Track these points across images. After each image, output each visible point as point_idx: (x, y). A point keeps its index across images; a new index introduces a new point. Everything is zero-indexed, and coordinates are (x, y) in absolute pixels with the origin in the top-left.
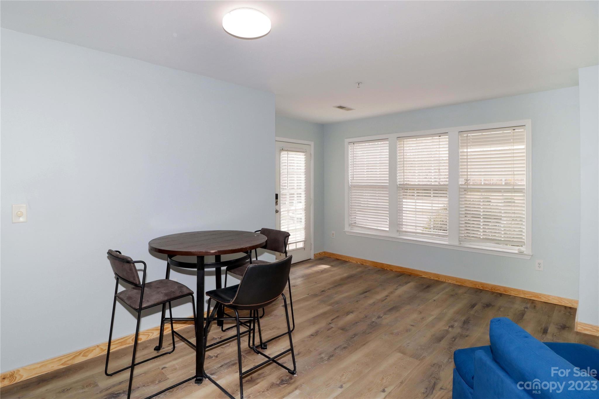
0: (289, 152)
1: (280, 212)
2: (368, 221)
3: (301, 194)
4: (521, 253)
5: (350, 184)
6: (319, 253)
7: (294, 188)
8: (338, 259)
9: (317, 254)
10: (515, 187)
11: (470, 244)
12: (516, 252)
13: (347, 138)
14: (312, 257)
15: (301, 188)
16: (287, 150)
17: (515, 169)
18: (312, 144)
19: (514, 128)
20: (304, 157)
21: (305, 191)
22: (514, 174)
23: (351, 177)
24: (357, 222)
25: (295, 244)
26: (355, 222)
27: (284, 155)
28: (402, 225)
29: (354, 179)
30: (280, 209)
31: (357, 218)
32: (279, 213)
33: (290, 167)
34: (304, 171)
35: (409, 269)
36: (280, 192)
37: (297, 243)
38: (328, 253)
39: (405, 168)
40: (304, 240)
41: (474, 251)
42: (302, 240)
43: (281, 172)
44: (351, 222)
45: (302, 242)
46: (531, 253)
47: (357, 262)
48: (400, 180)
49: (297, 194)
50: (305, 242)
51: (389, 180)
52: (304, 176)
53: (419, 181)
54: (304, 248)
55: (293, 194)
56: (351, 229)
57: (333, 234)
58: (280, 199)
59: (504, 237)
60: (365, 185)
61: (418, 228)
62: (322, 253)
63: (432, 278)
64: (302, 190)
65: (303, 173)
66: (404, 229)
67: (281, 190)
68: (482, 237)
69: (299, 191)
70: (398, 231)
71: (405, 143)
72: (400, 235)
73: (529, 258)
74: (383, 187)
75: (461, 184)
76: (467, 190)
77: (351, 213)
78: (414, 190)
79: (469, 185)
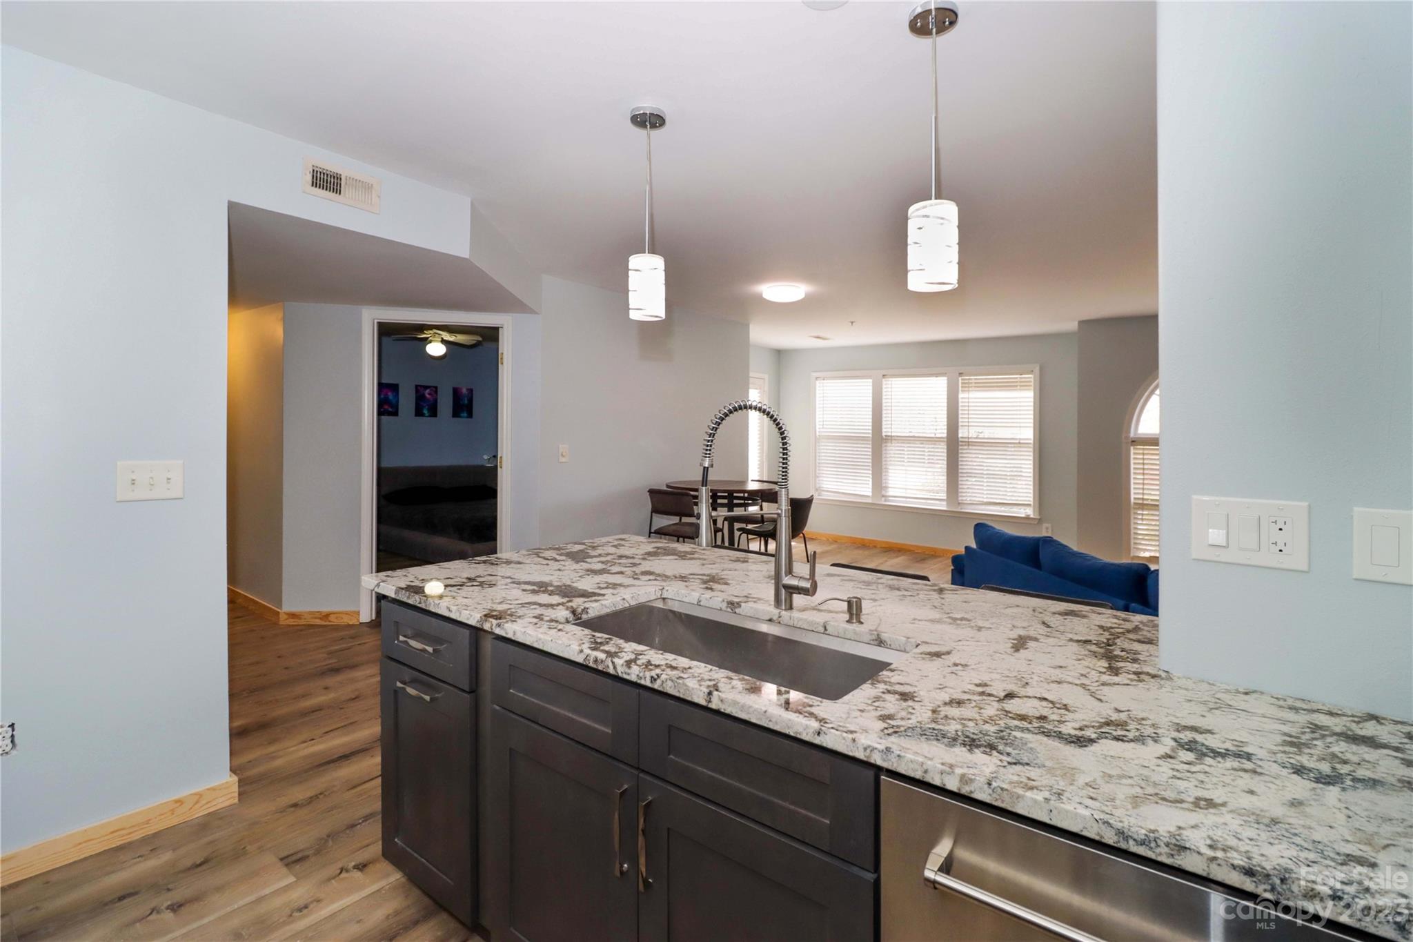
2: (842, 484)
4: (1027, 517)
5: (818, 433)
10: (1023, 441)
11: (971, 510)
12: (1023, 515)
13: (813, 372)
17: (1021, 420)
18: (766, 376)
19: (1022, 373)
20: (759, 395)
22: (1022, 427)
23: (819, 425)
24: (829, 487)
26: (826, 485)
28: (888, 487)
29: (823, 426)
31: (829, 479)
44: (819, 486)
46: (1038, 517)
48: (886, 431)
51: (872, 429)
53: (911, 432)
60: (839, 436)
66: (890, 493)
70: (883, 496)
71: (893, 382)
72: (885, 501)
73: (1036, 523)
74: (864, 439)
75: (962, 438)
76: (969, 443)
77: (819, 474)
78: (904, 443)
79: (971, 438)
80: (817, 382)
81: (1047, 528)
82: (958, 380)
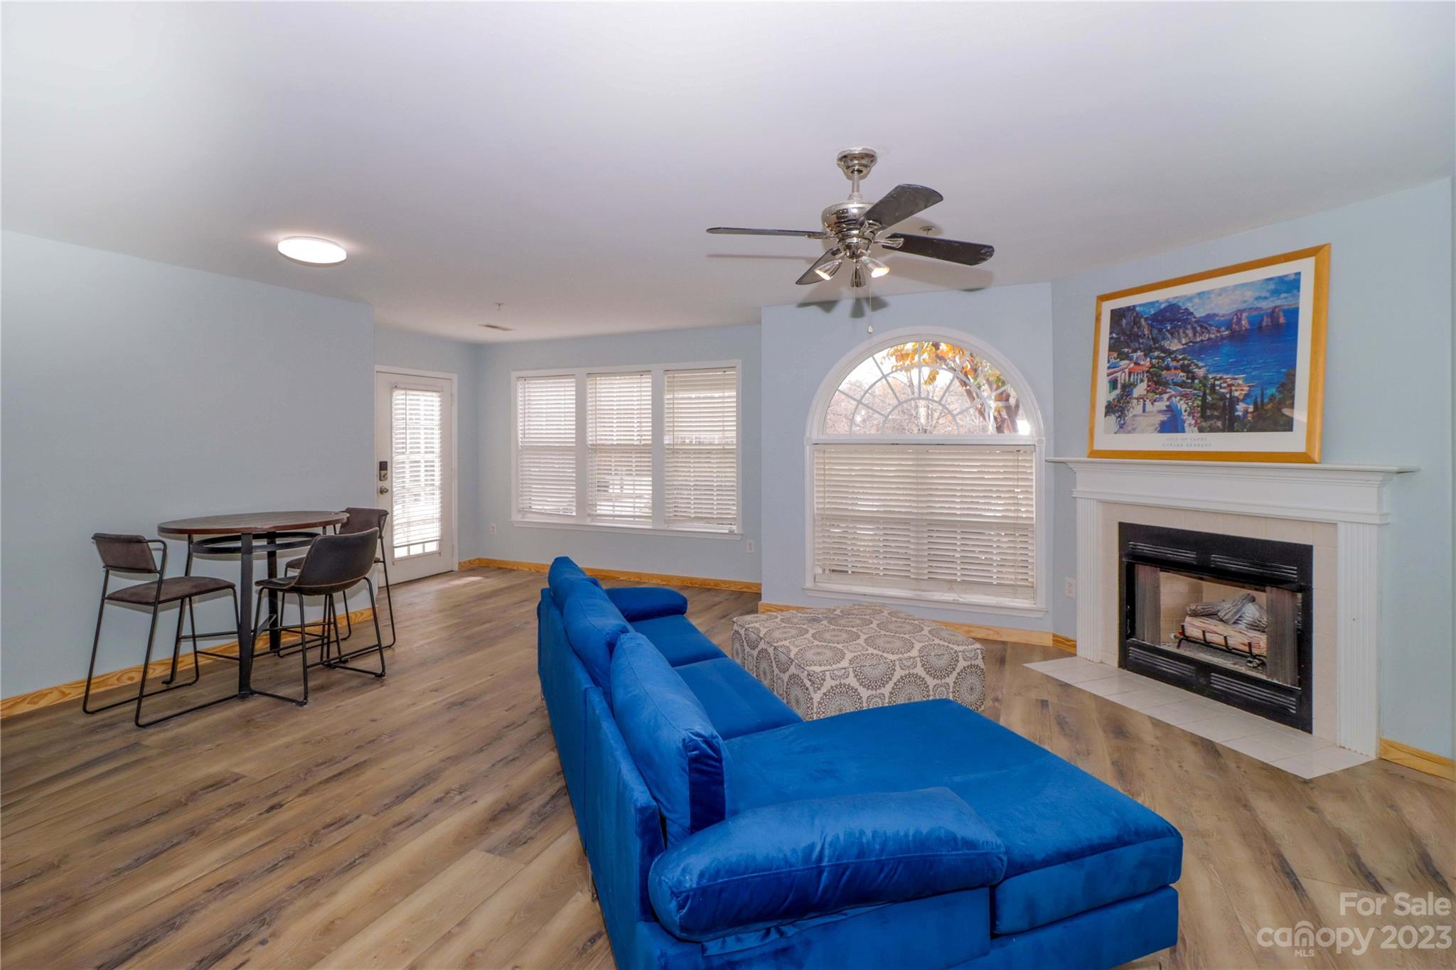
0: (408, 392)
1: (392, 492)
2: (547, 503)
3: (433, 462)
4: (731, 532)
5: (520, 444)
6: (470, 561)
7: (419, 452)
8: (500, 568)
9: (464, 562)
10: (726, 447)
11: (678, 527)
12: (727, 531)
13: (514, 370)
14: (456, 568)
15: (433, 452)
16: (405, 389)
17: (725, 424)
18: (455, 377)
19: (725, 370)
20: (439, 399)
21: (440, 457)
22: (724, 431)
23: (521, 434)
24: (533, 507)
25: (421, 545)
26: (530, 505)
27: (399, 396)
28: (596, 505)
29: (526, 436)
30: (392, 487)
31: (533, 498)
32: (388, 493)
33: (411, 417)
34: (438, 423)
35: (602, 570)
36: (392, 458)
37: (426, 544)
38: (484, 560)
39: (594, 421)
40: (438, 538)
41: (681, 535)
42: (436, 539)
43: (394, 424)
44: (522, 506)
45: (436, 542)
46: (741, 532)
47: (530, 570)
48: (590, 439)
49: (426, 462)
50: (441, 541)
51: (576, 438)
52: (439, 432)
53: (618, 440)
54: (439, 553)
55: (418, 462)
56: (523, 518)
57: (493, 528)
58: (392, 470)
59: (718, 513)
60: (543, 446)
61: (616, 508)
62: (474, 561)
63: (632, 579)
64: (435, 455)
65: (437, 427)
66: (599, 512)
67: (394, 455)
68: (692, 516)
69: (430, 457)
70: (589, 515)
71: (598, 382)
72: (592, 521)
73: (739, 539)
74: (569, 449)
75: (667, 444)
76: (675, 451)
77: (522, 492)
78: (610, 453)
79: (677, 444)
80: (519, 383)
81: (750, 545)
82: (664, 378)
